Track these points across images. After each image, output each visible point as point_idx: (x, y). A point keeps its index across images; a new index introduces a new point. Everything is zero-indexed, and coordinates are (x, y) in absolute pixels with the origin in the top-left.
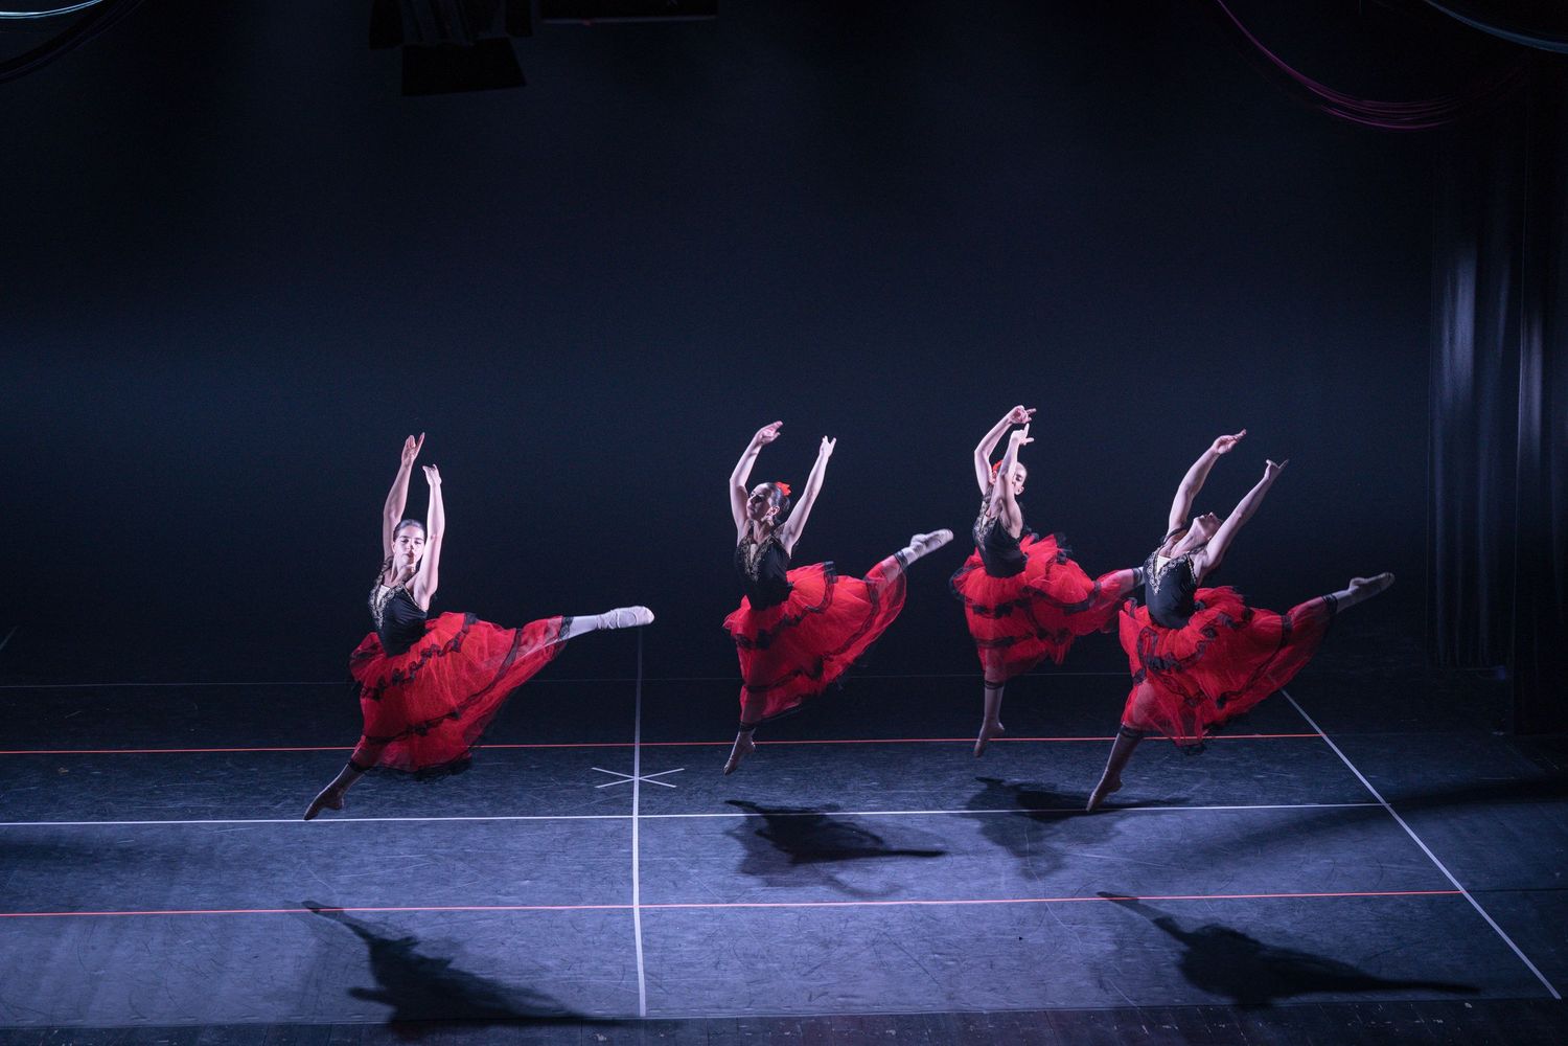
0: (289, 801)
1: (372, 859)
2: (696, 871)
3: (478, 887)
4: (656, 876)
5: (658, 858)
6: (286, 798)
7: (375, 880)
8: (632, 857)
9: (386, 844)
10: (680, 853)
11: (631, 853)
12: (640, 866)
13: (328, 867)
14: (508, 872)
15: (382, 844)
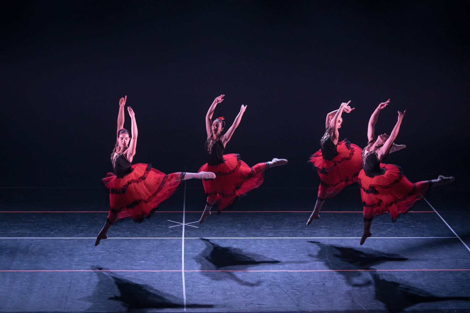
0: (56, 231)
1: (87, 252)
3: (125, 263)
4: (190, 260)
5: (191, 253)
6: (55, 229)
7: (88, 260)
10: (199, 252)
11: (181, 252)
12: (185, 256)
13: (70, 255)
14: (136, 258)
15: (90, 247)
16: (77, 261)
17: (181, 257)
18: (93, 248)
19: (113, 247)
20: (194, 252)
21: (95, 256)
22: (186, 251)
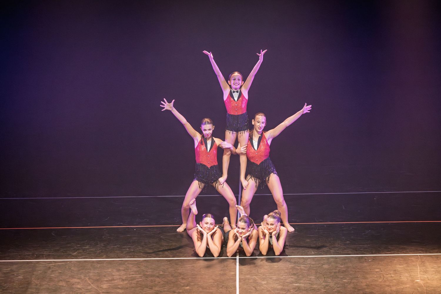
0: (80, 251)
1: (118, 277)
2: (265, 282)
3: (165, 290)
4: (247, 284)
5: (248, 276)
6: (79, 249)
7: (119, 287)
8: (236, 276)
9: (124, 270)
10: (258, 274)
11: (235, 274)
12: (240, 280)
13: (97, 280)
14: (179, 283)
15: (122, 270)
16: (106, 289)
17: (235, 281)
18: (126, 271)
19: (150, 270)
20: (251, 275)
21: (129, 281)
22: (242, 274)
